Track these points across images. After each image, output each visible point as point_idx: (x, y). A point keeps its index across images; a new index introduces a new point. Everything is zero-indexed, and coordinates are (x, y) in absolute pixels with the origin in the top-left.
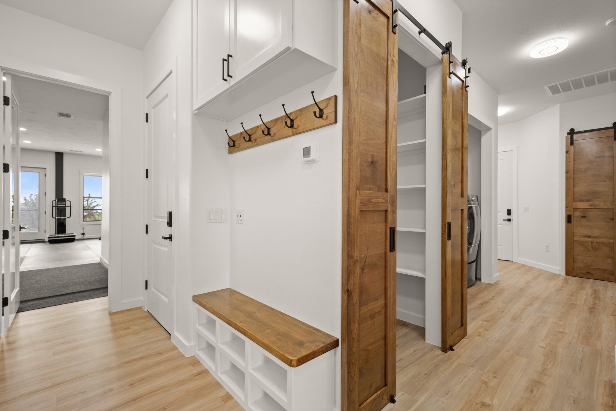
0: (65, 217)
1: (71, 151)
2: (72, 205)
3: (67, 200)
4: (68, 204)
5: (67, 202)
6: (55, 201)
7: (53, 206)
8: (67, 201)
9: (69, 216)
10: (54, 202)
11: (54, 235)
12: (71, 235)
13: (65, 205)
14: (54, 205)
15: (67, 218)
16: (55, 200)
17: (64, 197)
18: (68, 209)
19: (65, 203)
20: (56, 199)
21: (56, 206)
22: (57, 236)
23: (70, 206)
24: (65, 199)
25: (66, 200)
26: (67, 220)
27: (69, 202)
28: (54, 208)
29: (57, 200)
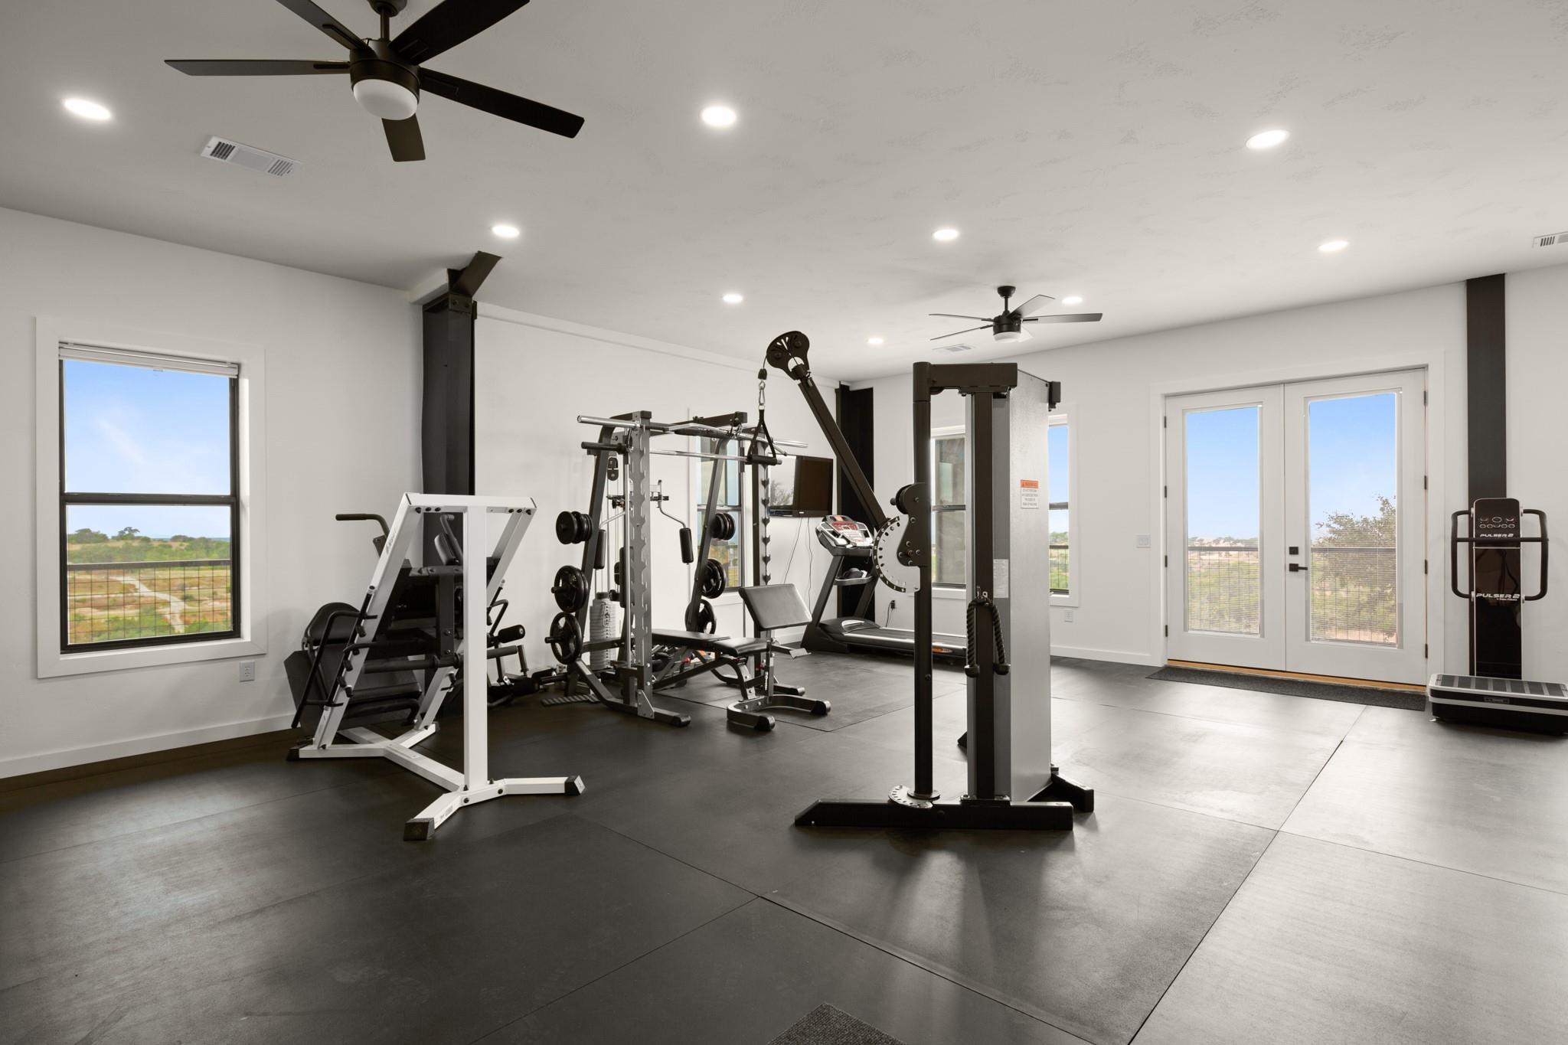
0: (1516, 596)
1: (1546, 242)
2: (1550, 535)
3: (1523, 507)
4: (1529, 526)
5: (1525, 519)
6: (1468, 513)
7: (1455, 540)
8: (1526, 511)
9: (1538, 591)
10: (1463, 520)
11: (1464, 682)
12: (1547, 696)
13: (1517, 534)
14: (1463, 532)
15: (1527, 599)
16: (1467, 509)
17: (1511, 494)
18: (1529, 557)
19: (1517, 523)
20: (1471, 506)
21: (1469, 540)
22: (1473, 690)
23: (1544, 540)
24: (1515, 503)
25: (1521, 510)
26: (1526, 608)
27: (1537, 517)
28: (1463, 549)
29: (1473, 510)
